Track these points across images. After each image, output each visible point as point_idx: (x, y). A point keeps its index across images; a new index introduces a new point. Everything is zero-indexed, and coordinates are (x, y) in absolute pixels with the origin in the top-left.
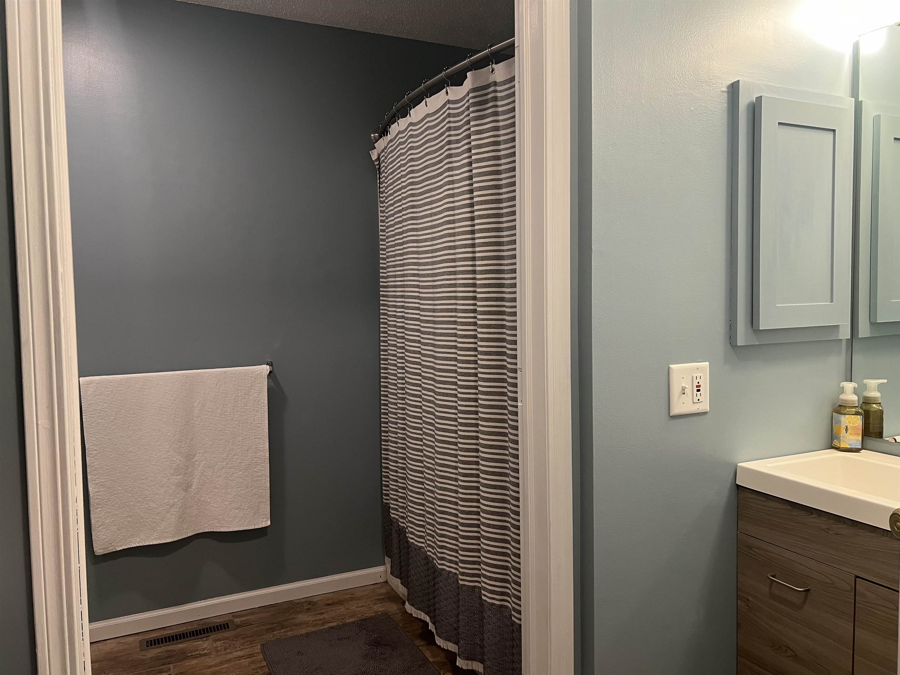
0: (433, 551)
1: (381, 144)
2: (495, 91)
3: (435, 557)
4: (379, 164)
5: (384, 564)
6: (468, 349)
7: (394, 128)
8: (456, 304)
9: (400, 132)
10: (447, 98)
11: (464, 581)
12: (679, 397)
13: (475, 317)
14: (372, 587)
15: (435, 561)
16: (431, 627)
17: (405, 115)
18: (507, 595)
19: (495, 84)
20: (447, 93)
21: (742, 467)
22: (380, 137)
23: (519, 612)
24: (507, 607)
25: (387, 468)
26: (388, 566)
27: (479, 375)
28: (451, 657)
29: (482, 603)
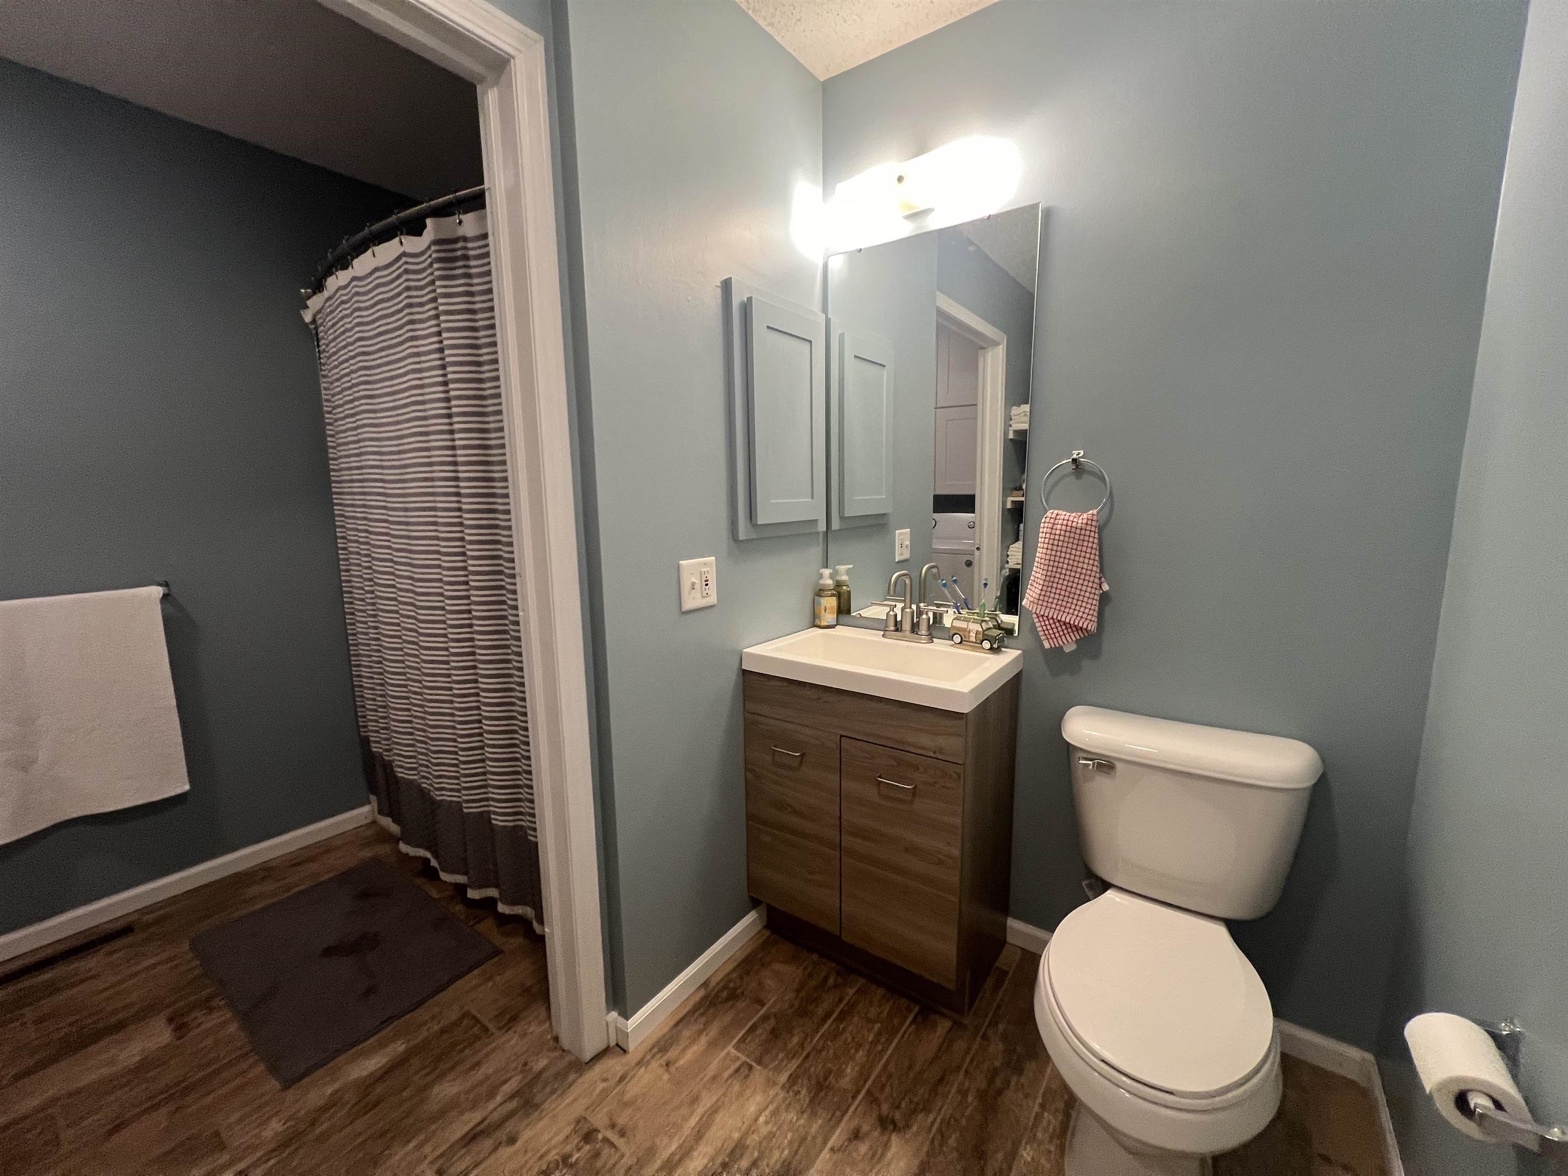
0: (428, 782)
1: (315, 302)
2: (466, 248)
3: (432, 788)
4: (316, 328)
5: (369, 803)
6: (455, 554)
7: (333, 282)
8: (435, 502)
9: (340, 288)
10: (402, 250)
11: (470, 809)
12: (690, 592)
13: (461, 517)
14: (355, 831)
15: (432, 793)
16: (434, 863)
17: (345, 267)
18: (521, 813)
19: (465, 239)
20: (401, 243)
21: (747, 653)
22: (314, 293)
23: (535, 830)
24: (522, 827)
25: (361, 686)
26: (375, 804)
27: (471, 583)
28: (461, 889)
29: (492, 828)
